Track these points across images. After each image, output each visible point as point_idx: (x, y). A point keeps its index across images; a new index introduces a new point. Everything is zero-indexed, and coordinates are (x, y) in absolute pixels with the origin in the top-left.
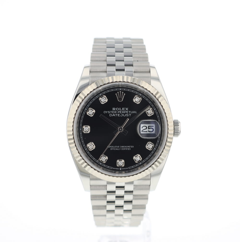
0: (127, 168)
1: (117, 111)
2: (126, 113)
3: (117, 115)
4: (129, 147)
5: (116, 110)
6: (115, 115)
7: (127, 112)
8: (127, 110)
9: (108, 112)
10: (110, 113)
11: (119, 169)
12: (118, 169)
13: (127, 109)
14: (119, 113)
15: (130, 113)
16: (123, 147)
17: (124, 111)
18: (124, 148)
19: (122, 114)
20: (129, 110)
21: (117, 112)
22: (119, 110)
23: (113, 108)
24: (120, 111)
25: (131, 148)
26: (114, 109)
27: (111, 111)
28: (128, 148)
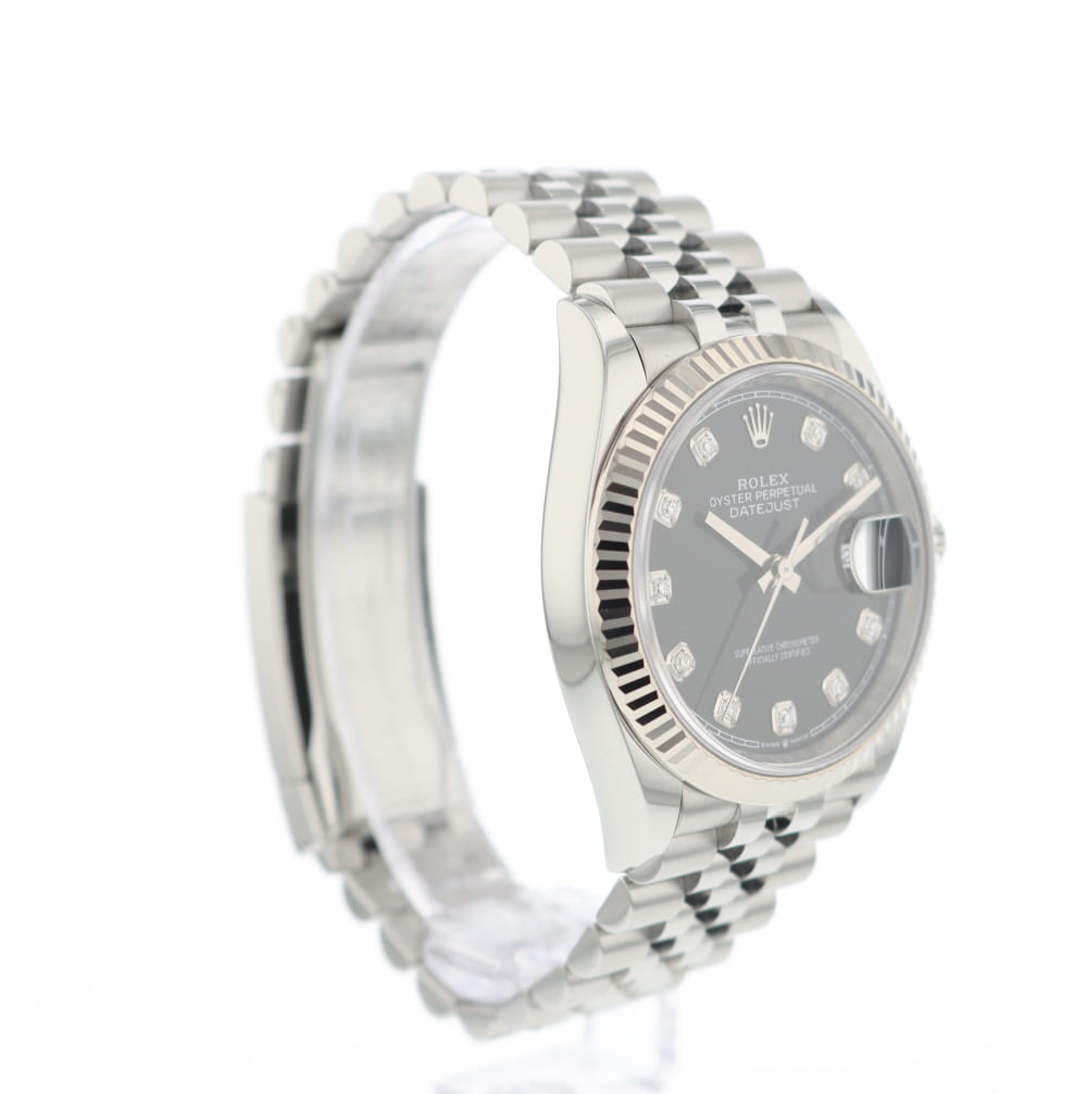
0: (806, 736)
1: (753, 492)
2: (782, 498)
3: (755, 509)
4: (804, 641)
5: (749, 490)
6: (749, 510)
7: (785, 490)
8: (784, 485)
9: (723, 501)
10: (732, 505)
11: (782, 746)
12: (778, 745)
13: (784, 479)
14: (761, 500)
15: (797, 496)
16: (784, 645)
17: (776, 487)
18: (787, 650)
19: (769, 501)
20: (792, 481)
21: (753, 497)
22: (759, 488)
23: (739, 481)
24: (762, 489)
25: (810, 645)
26: (742, 482)
27: (734, 496)
28: (802, 646)
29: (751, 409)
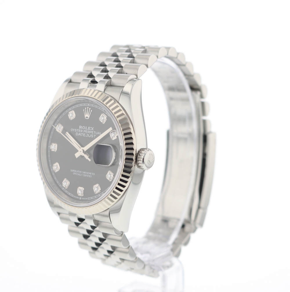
0: (86, 199)
1: (83, 130)
2: (91, 134)
3: (83, 135)
4: (90, 173)
5: (82, 129)
6: (81, 134)
7: (92, 132)
8: (92, 131)
9: (75, 130)
10: (77, 132)
12: (78, 198)
13: (92, 129)
14: (85, 133)
15: (95, 134)
16: (85, 173)
17: (90, 130)
18: (85, 174)
19: (87, 133)
20: (94, 130)
21: (83, 131)
22: (85, 129)
23: (80, 126)
24: (86, 130)
25: (92, 175)
26: (81, 127)
27: (78, 130)
28: (89, 175)
29: (86, 108)
